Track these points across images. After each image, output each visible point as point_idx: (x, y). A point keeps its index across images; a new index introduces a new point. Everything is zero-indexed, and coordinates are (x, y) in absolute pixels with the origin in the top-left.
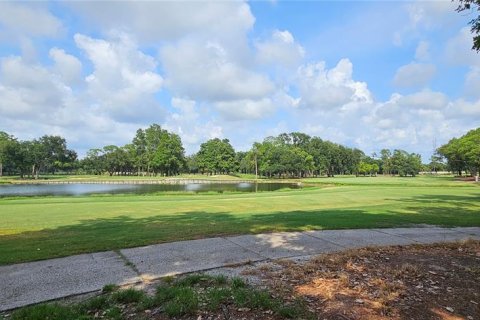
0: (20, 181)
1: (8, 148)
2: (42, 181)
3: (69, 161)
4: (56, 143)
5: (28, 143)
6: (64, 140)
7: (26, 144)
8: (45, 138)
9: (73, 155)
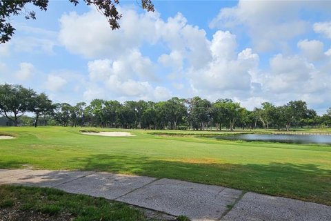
0: (277, 132)
1: (269, 111)
2: (292, 133)
3: (310, 118)
4: (299, 106)
5: (281, 107)
6: (305, 103)
7: (280, 108)
8: (291, 103)
9: (313, 113)
